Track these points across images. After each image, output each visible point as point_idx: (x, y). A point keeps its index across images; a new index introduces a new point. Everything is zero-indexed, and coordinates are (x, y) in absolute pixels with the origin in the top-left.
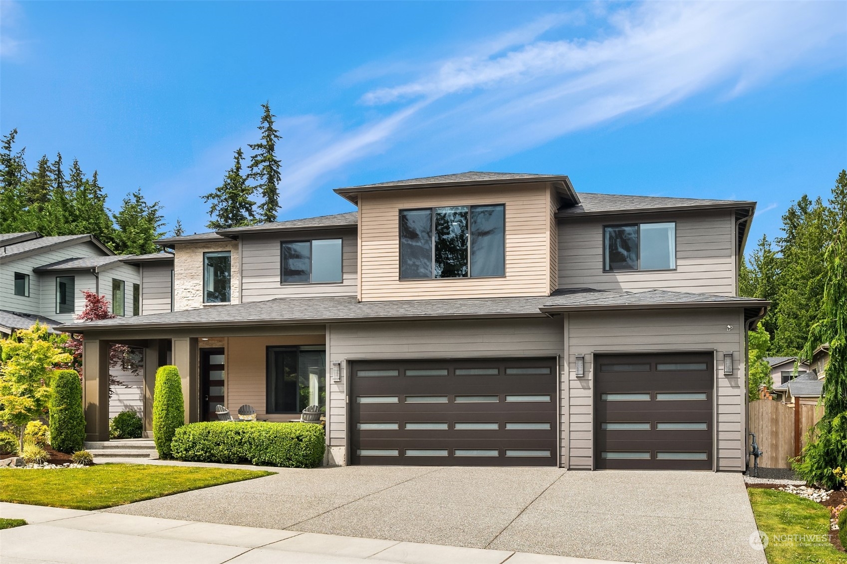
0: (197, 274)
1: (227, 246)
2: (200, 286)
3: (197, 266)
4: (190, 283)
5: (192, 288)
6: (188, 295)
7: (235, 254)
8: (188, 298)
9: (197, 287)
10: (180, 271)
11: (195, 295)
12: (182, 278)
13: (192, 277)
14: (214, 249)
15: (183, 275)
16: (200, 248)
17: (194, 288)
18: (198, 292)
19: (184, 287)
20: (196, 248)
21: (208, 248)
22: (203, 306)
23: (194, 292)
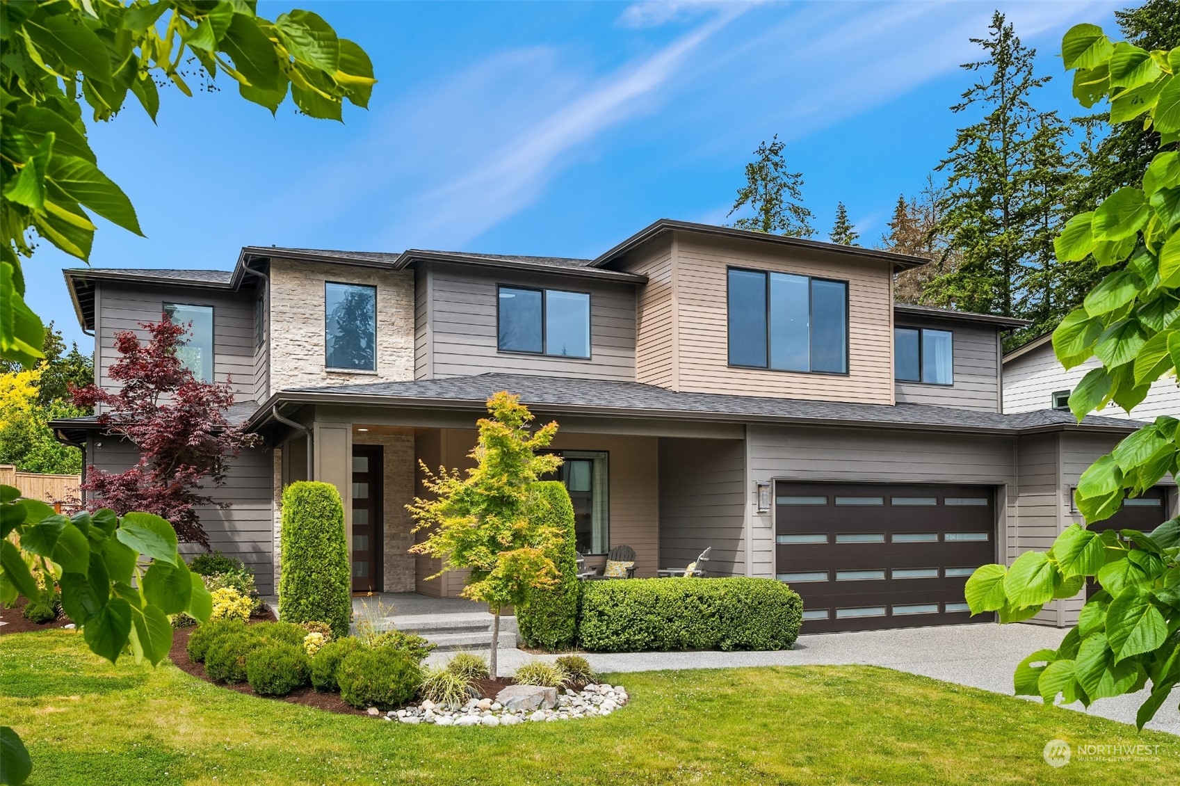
0: (315, 316)
1: (369, 277)
2: (319, 338)
3: (315, 303)
4: (302, 331)
5: (304, 339)
6: (298, 350)
7: (384, 292)
8: (298, 357)
9: (315, 340)
10: (281, 308)
11: (310, 353)
12: (285, 320)
13: (306, 321)
14: (347, 279)
15: (287, 315)
16: (321, 273)
17: (308, 340)
18: (316, 348)
19: (290, 336)
20: (313, 272)
21: (334, 275)
22: (327, 372)
23: (309, 347)
